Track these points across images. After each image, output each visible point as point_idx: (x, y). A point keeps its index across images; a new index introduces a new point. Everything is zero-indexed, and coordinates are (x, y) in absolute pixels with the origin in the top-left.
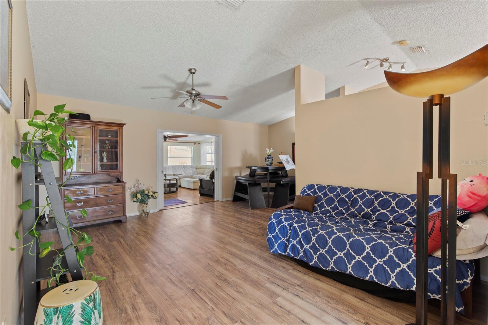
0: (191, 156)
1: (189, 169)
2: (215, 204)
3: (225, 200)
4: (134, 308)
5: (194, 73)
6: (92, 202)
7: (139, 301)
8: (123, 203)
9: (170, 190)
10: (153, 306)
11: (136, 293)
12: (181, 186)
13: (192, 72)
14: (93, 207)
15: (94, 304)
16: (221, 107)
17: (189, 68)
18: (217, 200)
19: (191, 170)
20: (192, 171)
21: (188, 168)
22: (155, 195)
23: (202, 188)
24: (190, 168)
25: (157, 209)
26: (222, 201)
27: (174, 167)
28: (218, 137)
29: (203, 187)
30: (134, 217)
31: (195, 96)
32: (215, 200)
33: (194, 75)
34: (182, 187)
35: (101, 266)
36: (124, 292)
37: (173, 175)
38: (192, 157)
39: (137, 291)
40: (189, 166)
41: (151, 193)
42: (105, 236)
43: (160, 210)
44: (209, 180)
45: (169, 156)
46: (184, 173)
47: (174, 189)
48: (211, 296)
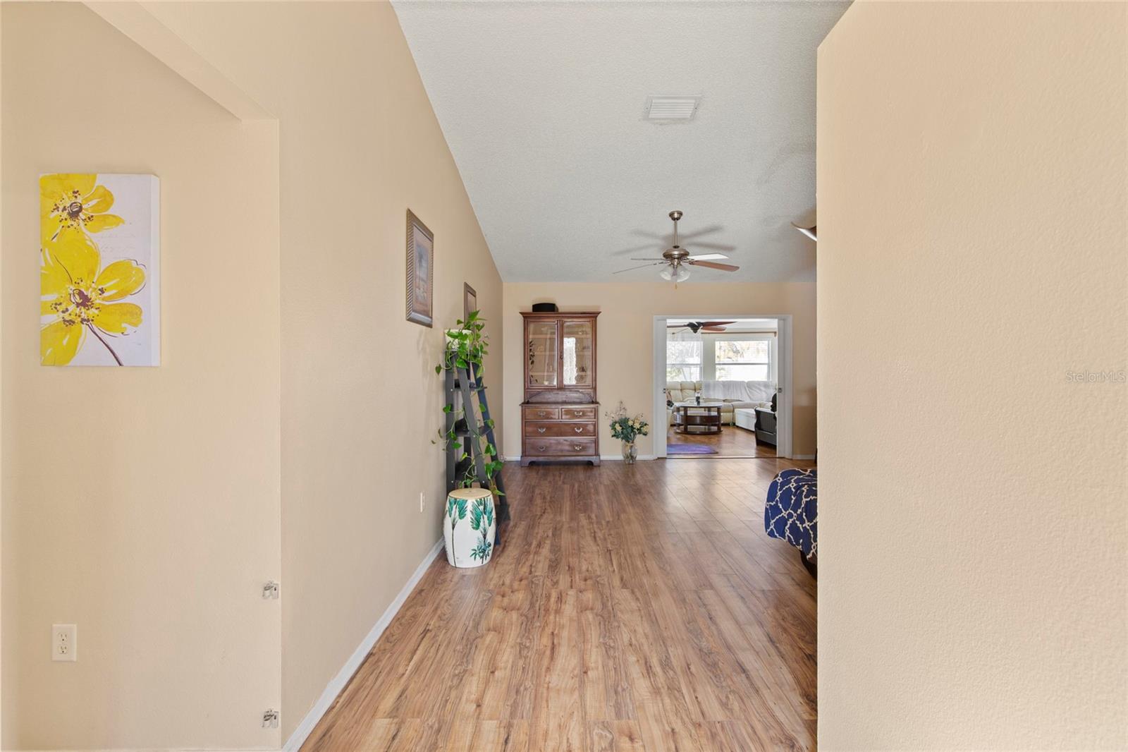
0: (767, 362)
1: (760, 390)
2: (777, 463)
3: (799, 457)
4: (539, 545)
5: (678, 219)
6: (555, 429)
7: (548, 542)
8: (595, 436)
9: (709, 429)
10: (556, 549)
11: (550, 534)
12: (737, 424)
13: (675, 217)
14: (557, 436)
15: (484, 509)
16: (738, 268)
17: (670, 212)
18: (782, 456)
19: (764, 393)
20: (766, 393)
21: (756, 387)
22: (644, 429)
23: (760, 429)
24: (763, 388)
25: (652, 454)
26: (791, 459)
27: (728, 385)
28: (783, 320)
29: (763, 427)
30: (615, 462)
31: (678, 258)
32: (777, 456)
33: (678, 222)
34: (738, 427)
35: (537, 505)
36: (540, 531)
37: (724, 401)
38: (768, 364)
39: (553, 534)
40: (759, 383)
41: (637, 426)
42: (562, 478)
43: (659, 458)
44: (770, 414)
45: (716, 362)
46: (748, 398)
47: (714, 429)
48: (623, 561)
